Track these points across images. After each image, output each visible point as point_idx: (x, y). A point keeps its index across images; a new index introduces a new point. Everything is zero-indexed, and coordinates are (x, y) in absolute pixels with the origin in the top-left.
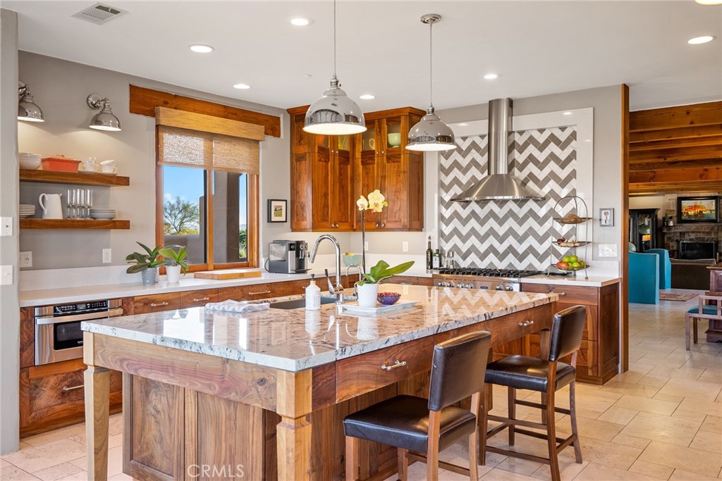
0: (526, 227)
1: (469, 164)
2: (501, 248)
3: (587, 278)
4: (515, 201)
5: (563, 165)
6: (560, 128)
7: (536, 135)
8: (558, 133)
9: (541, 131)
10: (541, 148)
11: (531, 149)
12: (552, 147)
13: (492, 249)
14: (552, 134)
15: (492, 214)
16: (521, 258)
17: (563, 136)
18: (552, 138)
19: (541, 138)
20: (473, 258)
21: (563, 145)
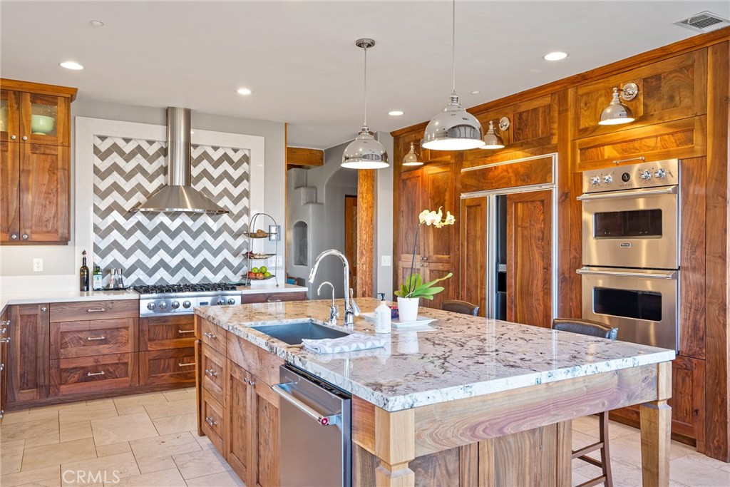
0: (199, 240)
1: (134, 169)
2: (173, 262)
3: (277, 285)
4: (188, 214)
5: (236, 184)
6: (233, 149)
7: (210, 151)
8: (231, 153)
9: (216, 148)
10: (216, 164)
11: (205, 164)
12: (225, 166)
13: (161, 263)
14: (225, 153)
15: (162, 226)
16: (195, 271)
17: (236, 157)
18: (225, 157)
19: (216, 156)
20: (139, 274)
21: (236, 166)
